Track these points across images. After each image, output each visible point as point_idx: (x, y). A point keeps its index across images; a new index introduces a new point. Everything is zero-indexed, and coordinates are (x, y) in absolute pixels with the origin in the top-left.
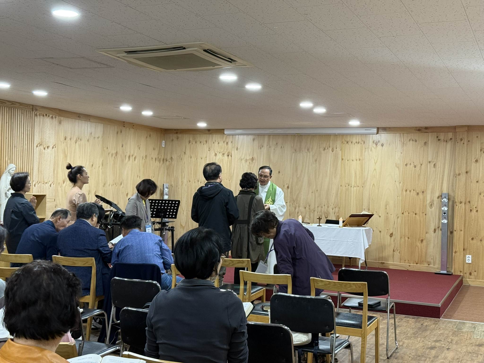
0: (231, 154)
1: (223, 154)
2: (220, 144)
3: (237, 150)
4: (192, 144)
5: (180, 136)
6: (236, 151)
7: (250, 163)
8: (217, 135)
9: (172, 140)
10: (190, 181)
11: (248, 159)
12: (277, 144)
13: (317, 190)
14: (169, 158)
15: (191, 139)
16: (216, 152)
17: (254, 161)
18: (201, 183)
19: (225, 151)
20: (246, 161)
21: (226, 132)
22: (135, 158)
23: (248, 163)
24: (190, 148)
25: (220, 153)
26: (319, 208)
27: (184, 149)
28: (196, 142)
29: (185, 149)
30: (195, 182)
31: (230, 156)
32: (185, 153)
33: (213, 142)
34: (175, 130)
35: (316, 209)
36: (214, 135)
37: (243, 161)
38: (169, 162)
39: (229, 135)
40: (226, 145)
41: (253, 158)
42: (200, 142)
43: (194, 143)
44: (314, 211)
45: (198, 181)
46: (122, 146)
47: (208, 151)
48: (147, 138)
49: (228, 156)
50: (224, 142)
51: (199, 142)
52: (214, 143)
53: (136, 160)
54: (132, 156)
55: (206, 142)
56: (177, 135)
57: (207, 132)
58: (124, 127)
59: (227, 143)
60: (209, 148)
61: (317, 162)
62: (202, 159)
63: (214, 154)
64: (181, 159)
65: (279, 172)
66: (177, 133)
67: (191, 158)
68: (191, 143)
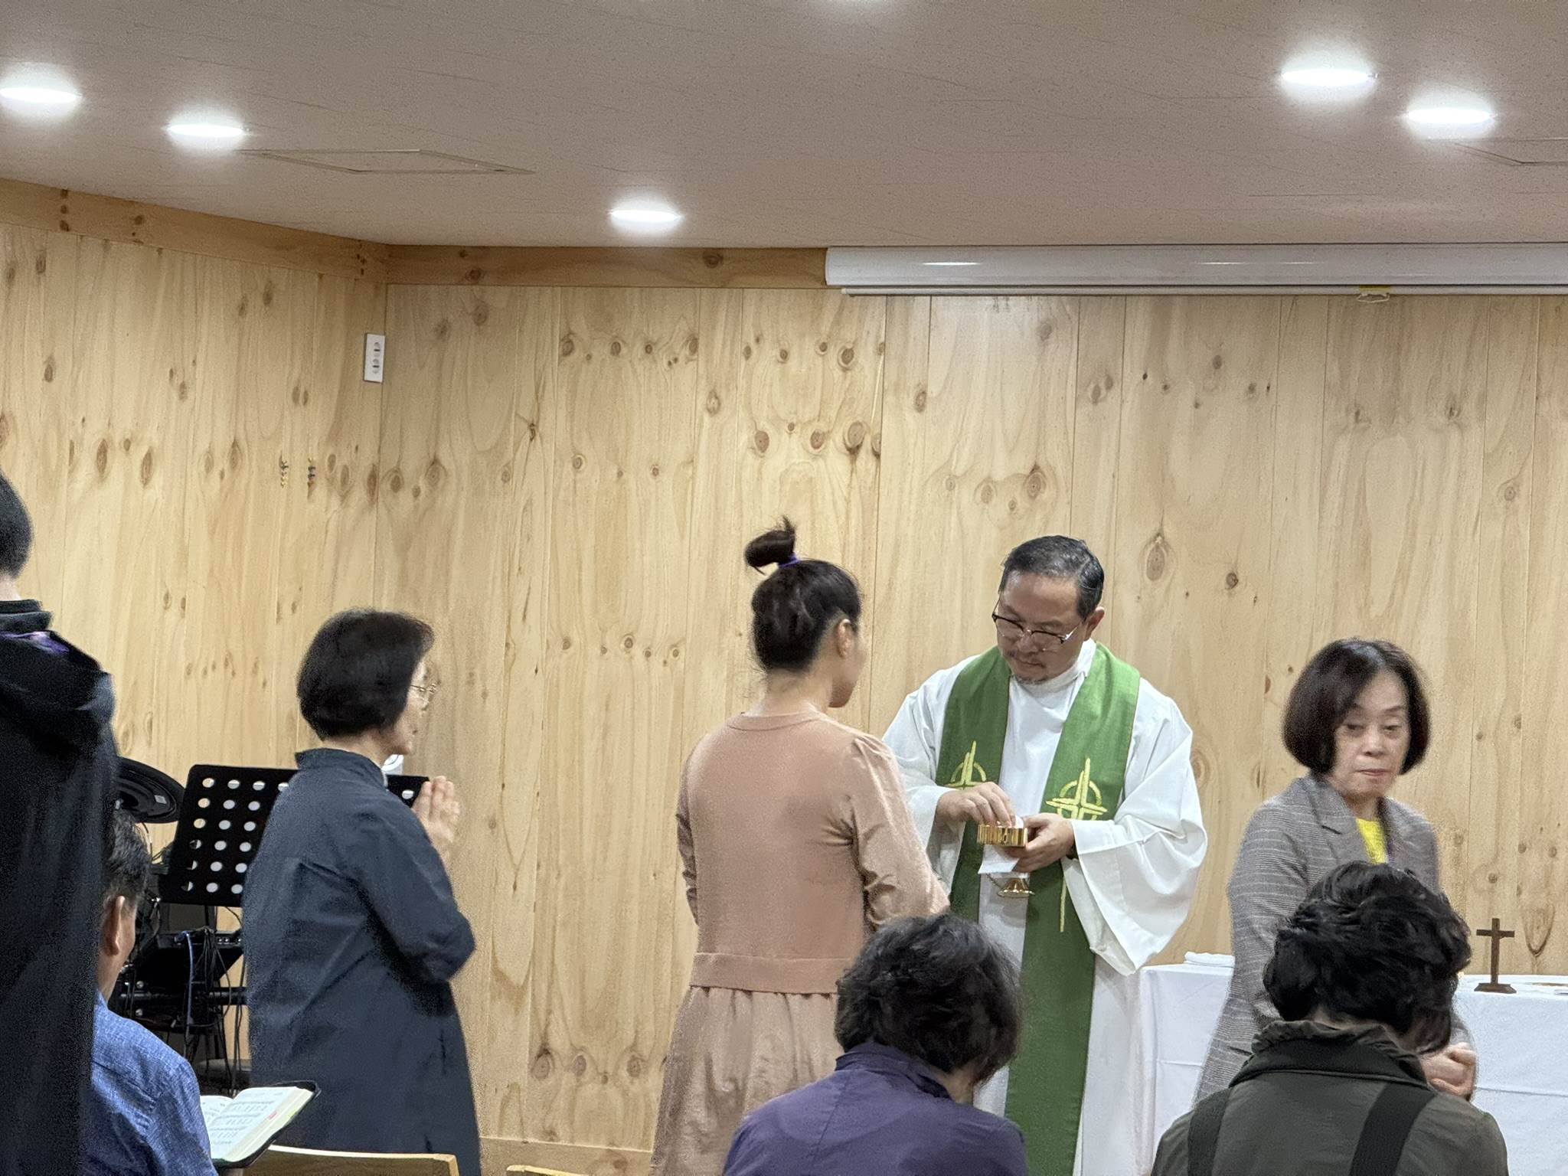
0: (878, 438)
1: (817, 440)
2: (793, 362)
3: (920, 407)
4: (589, 357)
5: (498, 297)
6: (911, 417)
7: (1013, 506)
8: (771, 295)
9: (443, 330)
10: (567, 644)
11: (999, 475)
12: (1217, 363)
13: (1518, 723)
14: (413, 464)
15: (581, 327)
16: (764, 425)
17: (1046, 495)
18: (648, 654)
19: (833, 414)
20: (987, 491)
21: (838, 273)
22: (148, 461)
23: (999, 508)
24: (573, 393)
25: (791, 427)
26: (1535, 861)
27: (528, 398)
28: (616, 349)
29: (538, 398)
30: (604, 650)
31: (864, 455)
32: (533, 428)
33: (740, 349)
34: (463, 252)
35: (1510, 860)
36: (751, 295)
37: (966, 496)
38: (417, 493)
39: (860, 293)
40: (838, 373)
41: (1035, 468)
42: (648, 349)
43: (601, 351)
44: (1493, 880)
45: (629, 643)
47: (706, 417)
48: (242, 309)
49: (853, 451)
50: (824, 347)
51: (639, 349)
52: (748, 352)
54: (127, 444)
55: (693, 344)
56: (476, 288)
57: (701, 268)
59: (847, 356)
60: (714, 395)
61: (1521, 502)
62: (655, 472)
63: (745, 437)
64: (506, 477)
65: (1233, 580)
66: (475, 276)
67: (577, 464)
68: (578, 354)
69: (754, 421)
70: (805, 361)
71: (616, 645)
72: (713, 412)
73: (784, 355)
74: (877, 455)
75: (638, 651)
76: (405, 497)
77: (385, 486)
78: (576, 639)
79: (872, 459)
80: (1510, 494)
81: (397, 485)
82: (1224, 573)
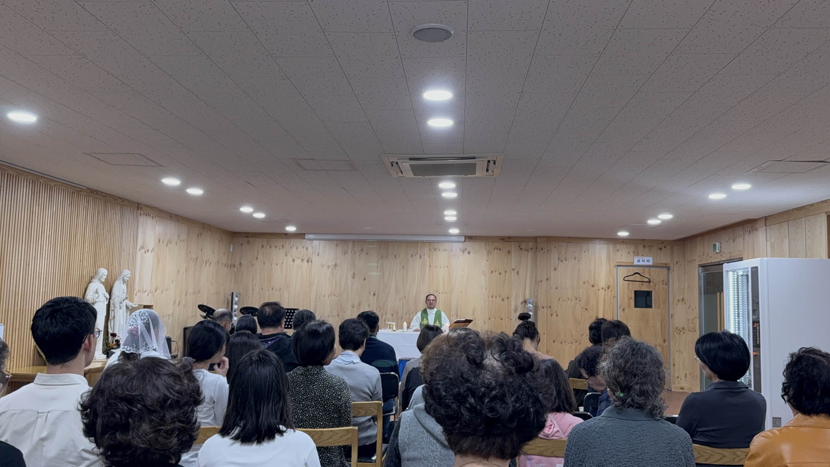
0: (312, 260)
1: (302, 260)
2: (299, 250)
3: (318, 255)
4: (266, 248)
5: (251, 240)
6: (317, 257)
7: (332, 269)
8: (295, 240)
9: (242, 244)
10: (262, 289)
11: (330, 265)
12: (362, 250)
13: (405, 297)
14: (237, 264)
15: (265, 244)
16: (294, 258)
17: (337, 267)
18: (276, 290)
19: (305, 256)
20: (328, 267)
21: (306, 237)
22: (210, 263)
23: (330, 269)
24: (263, 253)
25: (298, 258)
26: (407, 316)
27: (256, 254)
28: (270, 247)
29: (258, 254)
30: (269, 290)
31: (310, 262)
32: (257, 258)
33: (290, 247)
34: (245, 233)
35: (404, 316)
36: (292, 240)
37: (325, 268)
38: (238, 268)
39: (308, 239)
40: (305, 251)
41: (336, 264)
42: (276, 247)
43: (268, 247)
44: (402, 318)
45: (273, 289)
46: (201, 251)
47: (285, 257)
49: (308, 262)
50: (303, 247)
51: (274, 247)
52: (291, 248)
53: (211, 266)
54: (208, 261)
55: (283, 247)
56: (248, 239)
57: (284, 236)
58: (204, 229)
59: (307, 248)
60: (286, 254)
61: (405, 268)
62: (277, 264)
63: (291, 259)
64: (253, 265)
65: (365, 279)
66: (248, 237)
67: (264, 264)
68: (264, 248)
69: (292, 257)
70: (300, 249)
71: (271, 290)
72: (286, 256)
73: (297, 248)
74: (312, 262)
75: (274, 290)
76: (236, 269)
77: (232, 267)
78: (264, 288)
79: (311, 263)
80: (403, 268)
81: (234, 267)
82: (364, 278)
